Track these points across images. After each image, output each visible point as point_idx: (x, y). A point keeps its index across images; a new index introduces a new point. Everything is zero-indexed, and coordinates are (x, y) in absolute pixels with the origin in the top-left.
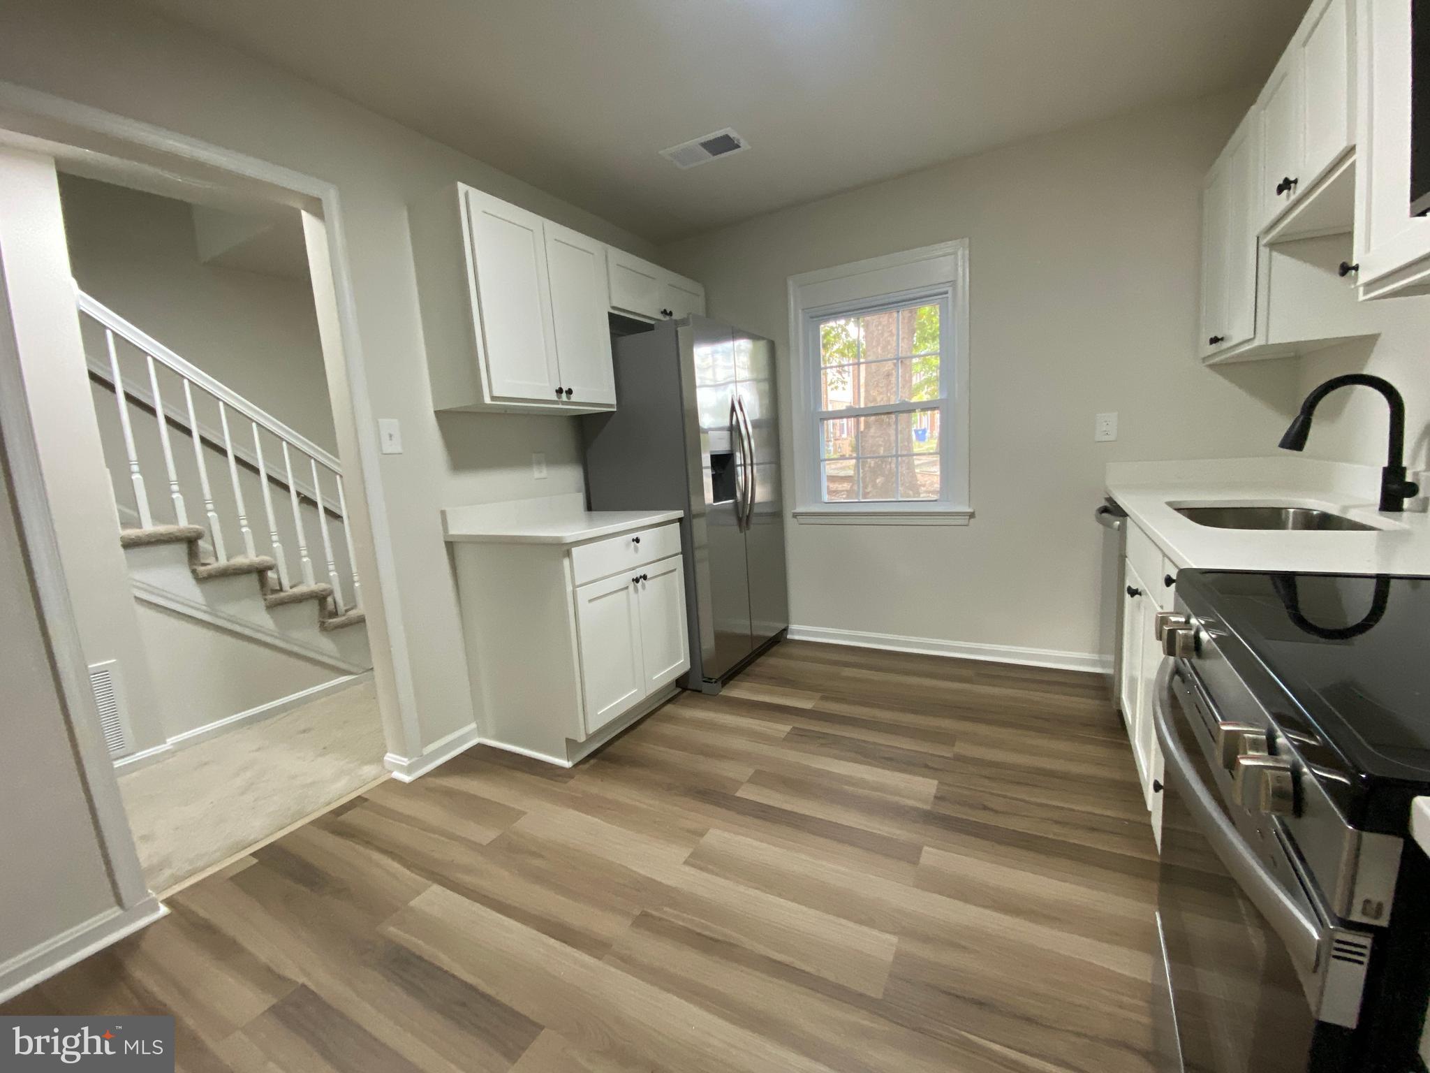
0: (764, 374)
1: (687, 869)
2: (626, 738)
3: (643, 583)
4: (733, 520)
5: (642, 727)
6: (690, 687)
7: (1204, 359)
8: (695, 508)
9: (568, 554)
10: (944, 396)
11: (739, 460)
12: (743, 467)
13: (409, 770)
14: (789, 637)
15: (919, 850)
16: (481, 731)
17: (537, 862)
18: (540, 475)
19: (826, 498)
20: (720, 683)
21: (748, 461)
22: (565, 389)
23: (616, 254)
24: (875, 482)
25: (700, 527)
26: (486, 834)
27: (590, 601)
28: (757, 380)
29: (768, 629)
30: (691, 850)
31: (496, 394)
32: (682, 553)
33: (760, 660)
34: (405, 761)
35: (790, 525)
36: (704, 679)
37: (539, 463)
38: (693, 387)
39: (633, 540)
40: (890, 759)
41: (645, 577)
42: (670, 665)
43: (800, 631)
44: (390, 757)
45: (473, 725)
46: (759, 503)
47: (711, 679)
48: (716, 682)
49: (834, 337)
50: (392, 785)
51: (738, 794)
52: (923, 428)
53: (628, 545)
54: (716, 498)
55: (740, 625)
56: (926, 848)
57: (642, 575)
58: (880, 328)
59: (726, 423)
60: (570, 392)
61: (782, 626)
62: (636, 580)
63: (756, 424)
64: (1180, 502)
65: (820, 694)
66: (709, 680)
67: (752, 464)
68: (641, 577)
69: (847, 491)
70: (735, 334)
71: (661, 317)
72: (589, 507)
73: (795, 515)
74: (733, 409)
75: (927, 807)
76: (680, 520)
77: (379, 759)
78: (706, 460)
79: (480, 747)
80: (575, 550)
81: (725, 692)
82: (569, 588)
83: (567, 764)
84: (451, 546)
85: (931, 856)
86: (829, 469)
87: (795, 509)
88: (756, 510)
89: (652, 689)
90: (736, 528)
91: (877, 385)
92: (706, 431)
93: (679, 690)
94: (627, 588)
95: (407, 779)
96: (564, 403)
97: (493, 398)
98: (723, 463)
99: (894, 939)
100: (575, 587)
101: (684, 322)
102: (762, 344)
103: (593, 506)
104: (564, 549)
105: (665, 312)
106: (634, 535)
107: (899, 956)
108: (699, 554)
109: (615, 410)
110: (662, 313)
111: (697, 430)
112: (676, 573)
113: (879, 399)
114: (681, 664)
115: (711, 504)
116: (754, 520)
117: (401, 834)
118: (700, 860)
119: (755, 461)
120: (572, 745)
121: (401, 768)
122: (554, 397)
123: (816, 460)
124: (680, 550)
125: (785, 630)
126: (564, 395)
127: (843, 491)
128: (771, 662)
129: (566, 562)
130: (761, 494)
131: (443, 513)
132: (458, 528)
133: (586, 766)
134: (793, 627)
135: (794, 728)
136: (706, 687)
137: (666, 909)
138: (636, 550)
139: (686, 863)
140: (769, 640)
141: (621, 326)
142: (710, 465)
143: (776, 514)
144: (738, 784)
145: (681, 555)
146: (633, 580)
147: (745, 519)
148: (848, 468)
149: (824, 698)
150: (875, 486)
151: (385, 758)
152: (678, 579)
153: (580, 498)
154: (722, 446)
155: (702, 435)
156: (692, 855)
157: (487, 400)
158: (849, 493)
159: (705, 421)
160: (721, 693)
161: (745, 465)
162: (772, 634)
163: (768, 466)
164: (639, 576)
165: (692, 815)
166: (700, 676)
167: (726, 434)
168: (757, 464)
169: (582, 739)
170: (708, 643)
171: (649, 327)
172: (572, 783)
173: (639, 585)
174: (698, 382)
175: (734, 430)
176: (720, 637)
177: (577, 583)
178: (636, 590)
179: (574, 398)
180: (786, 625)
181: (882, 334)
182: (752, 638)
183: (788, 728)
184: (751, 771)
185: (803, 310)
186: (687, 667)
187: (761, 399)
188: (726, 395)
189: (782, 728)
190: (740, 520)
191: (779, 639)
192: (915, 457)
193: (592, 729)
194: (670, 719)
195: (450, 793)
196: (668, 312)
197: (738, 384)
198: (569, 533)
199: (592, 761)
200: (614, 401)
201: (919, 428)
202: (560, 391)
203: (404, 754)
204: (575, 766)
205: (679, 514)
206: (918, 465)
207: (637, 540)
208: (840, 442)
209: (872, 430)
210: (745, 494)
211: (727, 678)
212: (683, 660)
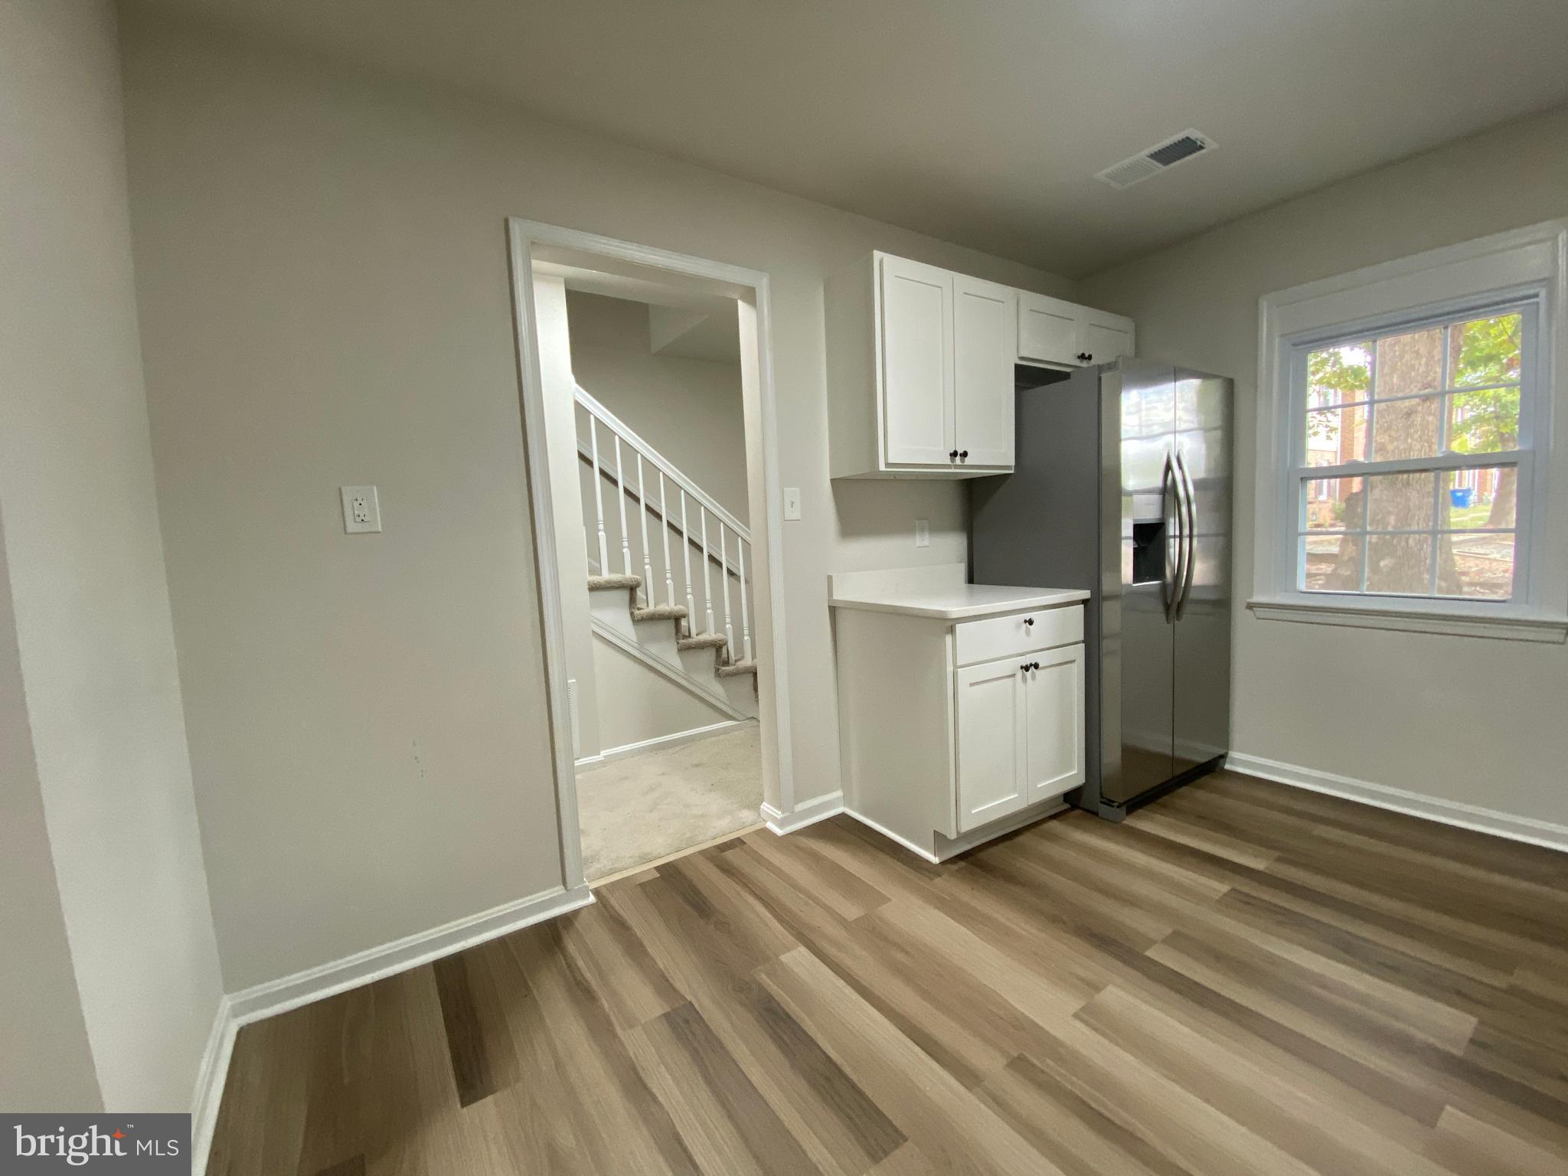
0: (1216, 419)
1: (1078, 1024)
2: (1000, 846)
3: (1033, 672)
4: (1161, 608)
5: (1021, 839)
6: (1081, 805)
8: (1107, 587)
9: (952, 630)
10: (1529, 447)
11: (1172, 529)
12: (1178, 540)
13: (781, 824)
14: (1227, 767)
16: (847, 800)
17: (900, 956)
18: (922, 543)
19: (1302, 585)
20: (1124, 808)
21: (1186, 531)
22: (960, 451)
23: (1029, 299)
24: (1378, 565)
25: (1112, 616)
26: (852, 911)
27: (971, 685)
28: (1206, 430)
29: (1200, 752)
30: (1084, 1003)
31: (890, 461)
32: (1083, 642)
33: (1184, 790)
34: (778, 814)
35: (1242, 620)
36: (1103, 800)
37: (922, 530)
38: (1117, 440)
39: (1025, 621)
41: (1036, 666)
42: (1062, 773)
43: (1242, 761)
44: (766, 807)
45: (839, 793)
46: (1196, 587)
47: (1114, 802)
48: (1118, 807)
50: (764, 833)
51: (1148, 953)
52: (1465, 486)
53: (1018, 626)
54: (1137, 577)
55: (1158, 742)
56: (1448, 1108)
57: (1034, 663)
58: (1397, 348)
59: (1158, 482)
60: (965, 454)
61: (1222, 752)
62: (1026, 668)
63: (1199, 485)
65: (1277, 854)
66: (1109, 803)
67: (1191, 537)
68: (1031, 665)
69: (1325, 575)
70: (1177, 373)
71: (1077, 363)
72: (971, 580)
73: (1250, 606)
74: (1168, 467)
75: (1456, 1051)
76: (1085, 602)
77: (755, 806)
78: (1127, 530)
79: (843, 815)
80: (959, 627)
81: (1130, 821)
82: (950, 669)
83: (935, 860)
84: (833, 610)
86: (1310, 544)
87: (1251, 596)
88: (1193, 595)
89: (1036, 798)
90: (1163, 616)
91: (1389, 428)
92: (1130, 494)
93: (1067, 806)
94: (1013, 675)
95: (779, 832)
96: (957, 467)
97: (888, 465)
98: (1149, 536)
100: (956, 667)
101: (1111, 367)
102: (1215, 384)
103: (976, 578)
104: (948, 625)
105: (1082, 357)
106: (1028, 616)
108: (1106, 645)
109: (1012, 472)
110: (1079, 357)
111: (1118, 492)
112: (1074, 666)
113: (1390, 447)
114: (1073, 775)
115: (1130, 585)
116: (1188, 609)
118: (1095, 1019)
119: (1195, 531)
120: (940, 840)
121: (774, 820)
122: (947, 461)
123: (1289, 533)
124: (1081, 637)
125: (1223, 757)
126: (958, 458)
127: (1320, 575)
128: (1198, 796)
129: (949, 638)
130: (1202, 573)
131: (830, 578)
132: (841, 595)
133: (955, 867)
134: (1234, 754)
135: (1233, 890)
136: (1103, 809)
137: (1049, 1062)
138: (1028, 633)
139: (1076, 1016)
140: (1196, 768)
141: (1028, 377)
142: (1132, 535)
143: (1221, 602)
144: (1151, 942)
145: (1083, 645)
146: (1022, 667)
147: (1175, 606)
148: (1331, 545)
149: (1279, 860)
150: (1375, 569)
151: (762, 806)
152: (1077, 671)
153: (961, 569)
154: (1149, 514)
155: (1124, 499)
156: (1083, 1009)
157: (882, 467)
158: (1329, 578)
159: (1130, 481)
160: (1124, 822)
161: (1181, 537)
162: (1203, 760)
163: (1213, 539)
164: (1029, 664)
165: (1090, 963)
166: (1098, 795)
167: (1156, 498)
168: (1199, 536)
169: (953, 836)
170: (1112, 757)
171: (1065, 376)
172: (938, 881)
173: (1028, 674)
174: (1123, 436)
175: (1168, 493)
176: (1128, 752)
177: (959, 664)
178: (1024, 679)
179: (968, 461)
180: (1225, 751)
181: (1401, 357)
182: (1174, 760)
183: (1224, 888)
184: (1169, 931)
185: (1282, 336)
186: (1081, 780)
188: (1159, 448)
189: (1218, 887)
190: (1167, 608)
191: (1213, 767)
193: (965, 827)
194: (1054, 838)
195: (817, 858)
196: (1087, 356)
197: (1177, 435)
198: (954, 606)
199: (962, 864)
200: (1012, 463)
201: (1457, 487)
202: (954, 454)
203: (779, 807)
204: (943, 863)
205: (1085, 594)
206: (1456, 543)
207: (1031, 622)
209: (1377, 492)
210: (1177, 577)
211: (1134, 805)
212: (1076, 772)
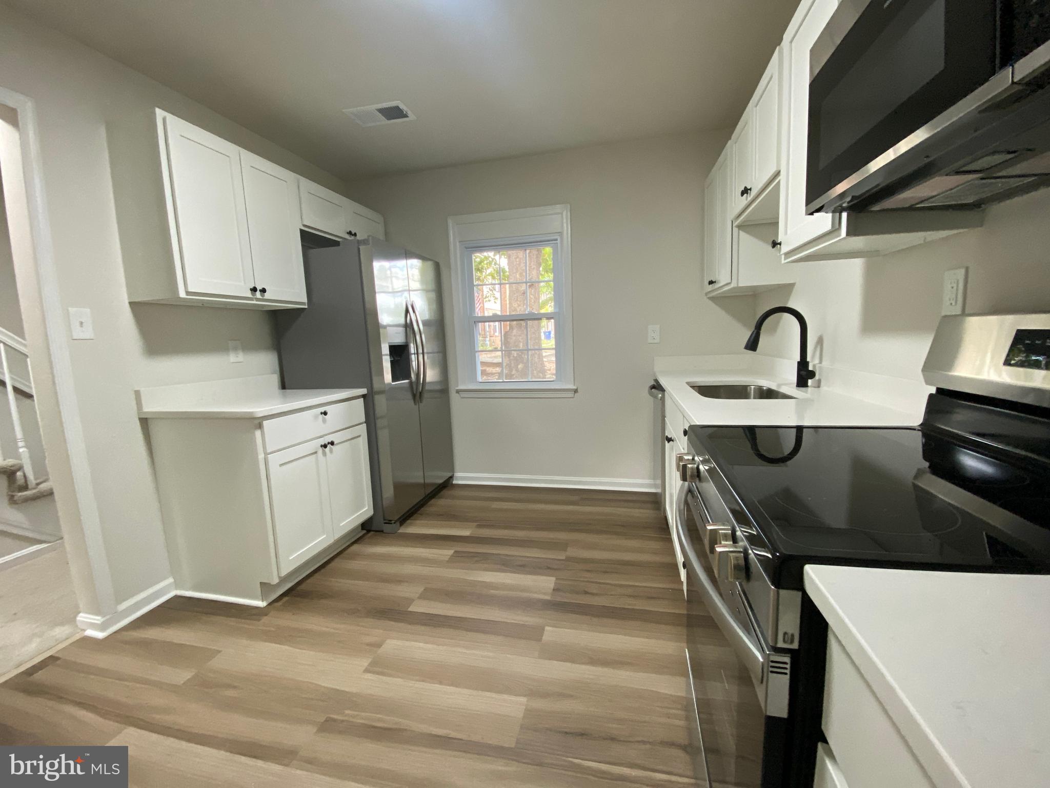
0: (432, 285)
1: (369, 676)
2: (317, 576)
3: (331, 448)
4: (410, 396)
5: (333, 564)
6: (373, 528)
7: (706, 294)
8: (377, 386)
9: (260, 426)
10: (557, 310)
11: (412, 349)
12: (416, 355)
13: (102, 627)
14: (455, 482)
15: (541, 630)
16: (180, 584)
17: (230, 693)
18: (236, 358)
19: (480, 379)
20: (398, 524)
21: (420, 351)
22: (259, 288)
23: (306, 184)
24: (518, 367)
25: (381, 403)
26: (182, 675)
27: (281, 465)
28: (427, 291)
29: (438, 477)
30: (370, 660)
31: (190, 290)
32: (365, 422)
33: (433, 501)
34: (98, 620)
35: (454, 398)
36: (385, 521)
37: (235, 349)
38: (373, 293)
39: (321, 413)
40: (523, 566)
41: (332, 443)
42: (357, 512)
43: (462, 477)
44: (83, 617)
45: (171, 580)
46: (429, 383)
47: (391, 521)
48: (394, 523)
49: (487, 264)
50: (87, 643)
51: (410, 609)
52: (549, 331)
53: (316, 417)
54: (394, 378)
55: (416, 476)
56: (547, 628)
57: (330, 441)
58: (517, 260)
59: (402, 321)
60: (263, 291)
61: (450, 475)
62: (325, 446)
63: (425, 323)
64: (694, 382)
65: (476, 524)
66: (389, 522)
67: (423, 353)
68: (329, 443)
69: (498, 373)
70: (408, 254)
71: (347, 237)
72: (283, 386)
73: (458, 392)
74: (407, 311)
75: (548, 598)
76: (364, 396)
77: (72, 620)
78: (385, 350)
79: (177, 597)
80: (265, 423)
81: (403, 530)
82: (261, 456)
83: (261, 604)
84: (145, 422)
85: (551, 633)
86: (482, 357)
87: (457, 387)
88: (427, 387)
89: (338, 535)
90: (412, 402)
91: (517, 300)
92: (385, 327)
93: (364, 532)
94: (316, 453)
95: (100, 635)
96: (258, 300)
97: (188, 293)
98: (399, 353)
99: (523, 700)
100: (266, 454)
101: (365, 242)
102: (429, 264)
103: (287, 385)
104: (257, 423)
105: (350, 233)
106: (322, 409)
107: (529, 712)
108: (380, 423)
109: (306, 307)
110: (348, 233)
111: (377, 325)
112: (360, 439)
113: (518, 310)
114: (366, 510)
115: (390, 384)
116: (425, 395)
117: (94, 686)
118: (378, 667)
119: (425, 351)
120: (265, 587)
121: (93, 626)
122: (249, 294)
123: (472, 351)
124: (363, 419)
125: (451, 477)
126: (258, 294)
127: (496, 373)
128: (440, 503)
129: (258, 433)
130: (431, 375)
131: (137, 394)
132: (151, 407)
133: (280, 603)
134: (458, 474)
135: (456, 552)
136: (387, 528)
137: (347, 712)
138: (324, 421)
139: (367, 671)
140: (438, 487)
141: (312, 240)
142: (388, 353)
143: (443, 390)
144: (410, 601)
145: (365, 424)
146: (322, 446)
147: (418, 395)
148: (497, 357)
149: (479, 526)
150: (517, 370)
151: (78, 618)
152: (363, 443)
153: (275, 379)
154: (398, 338)
155: (382, 331)
156: (370, 664)
157: (182, 294)
158: (500, 375)
159: (384, 318)
160: (399, 531)
161: (417, 354)
162: (441, 481)
163: (436, 355)
164: (326, 443)
165: (372, 630)
166: (382, 519)
167: (402, 330)
168: (427, 353)
169: (276, 580)
170: (388, 492)
171: (336, 244)
172: (265, 619)
173: (327, 450)
174: (377, 289)
175: (408, 327)
176: (399, 487)
177: (269, 451)
178: (324, 454)
179: (267, 295)
180: (452, 474)
181: (519, 264)
182: (425, 485)
183: (451, 552)
184: (421, 589)
185: (460, 242)
186: (371, 513)
187: (429, 304)
188: (401, 301)
189: (447, 553)
190: (414, 396)
191: (447, 484)
192: (543, 351)
193: (284, 572)
194: (354, 556)
195: (146, 644)
196: (353, 233)
197: (411, 292)
198: (259, 410)
199: (285, 599)
200: (305, 300)
201: (546, 330)
202: (254, 290)
203: (98, 612)
204: (270, 604)
205: (363, 391)
206: (546, 356)
207: (325, 413)
208: (494, 338)
209: (515, 331)
210: (418, 375)
211: (404, 519)
212: (367, 508)
